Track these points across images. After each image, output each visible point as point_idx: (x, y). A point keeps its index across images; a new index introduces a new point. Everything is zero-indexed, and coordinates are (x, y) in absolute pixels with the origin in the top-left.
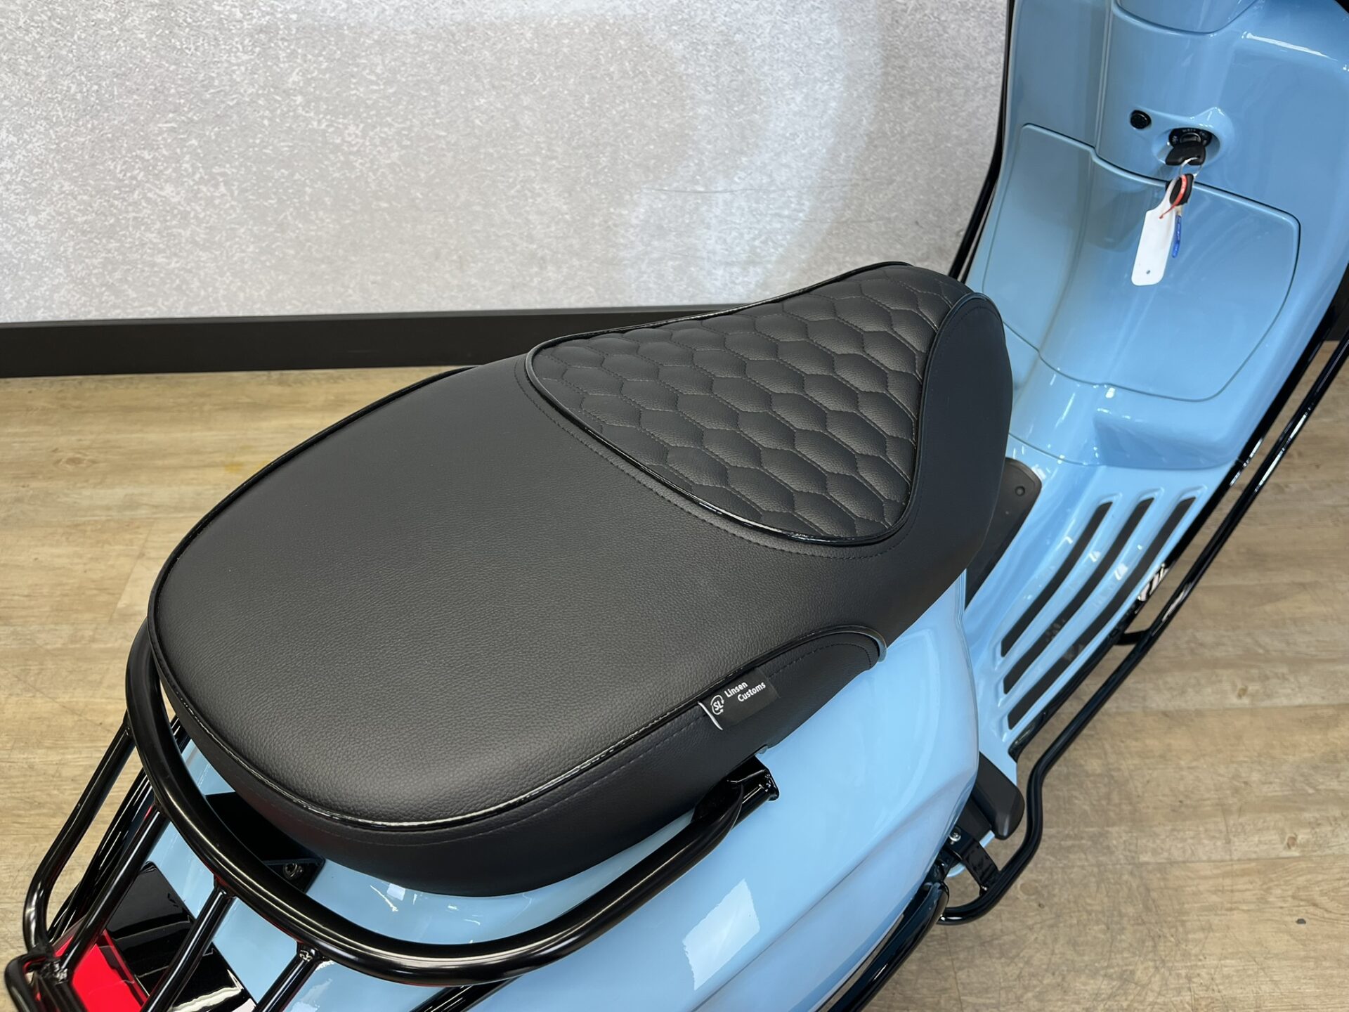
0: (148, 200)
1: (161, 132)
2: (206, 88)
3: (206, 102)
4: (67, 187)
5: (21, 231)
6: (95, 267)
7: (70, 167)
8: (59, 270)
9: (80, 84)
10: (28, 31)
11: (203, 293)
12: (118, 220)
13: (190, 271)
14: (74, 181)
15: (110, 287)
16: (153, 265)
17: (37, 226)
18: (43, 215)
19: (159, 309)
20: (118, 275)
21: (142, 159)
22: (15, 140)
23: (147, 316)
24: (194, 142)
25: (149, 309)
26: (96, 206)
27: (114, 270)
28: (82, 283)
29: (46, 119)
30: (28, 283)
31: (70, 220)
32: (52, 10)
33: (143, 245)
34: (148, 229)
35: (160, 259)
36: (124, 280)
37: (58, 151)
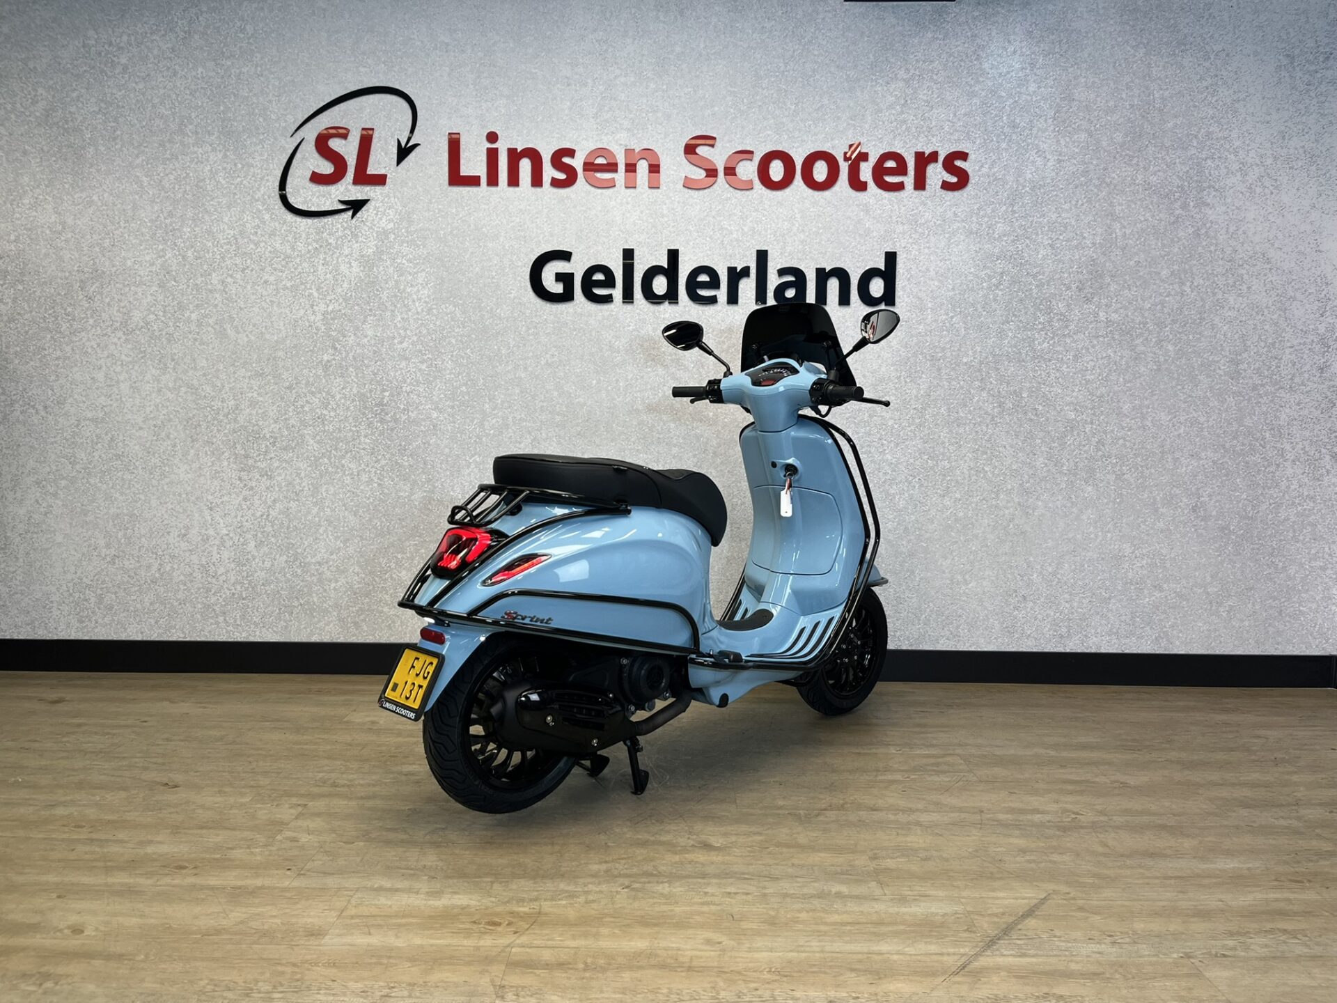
0: (392, 578)
1: (410, 545)
2: (436, 527)
3: (434, 533)
4: (357, 569)
5: (325, 591)
6: (353, 612)
7: (362, 560)
8: (335, 613)
9: (382, 522)
10: (369, 499)
11: (400, 629)
12: (374, 587)
13: (398, 616)
14: (361, 567)
15: (356, 624)
16: (382, 612)
17: (335, 589)
18: (340, 583)
19: (375, 637)
20: (362, 617)
21: (396, 557)
22: (342, 545)
23: (368, 641)
24: (423, 551)
25: (371, 637)
26: (366, 580)
27: (362, 614)
28: (343, 621)
29: (361, 537)
30: (316, 619)
31: (351, 587)
32: (383, 491)
33: (380, 601)
34: (386, 593)
35: (386, 609)
36: (364, 620)
37: (359, 552)
